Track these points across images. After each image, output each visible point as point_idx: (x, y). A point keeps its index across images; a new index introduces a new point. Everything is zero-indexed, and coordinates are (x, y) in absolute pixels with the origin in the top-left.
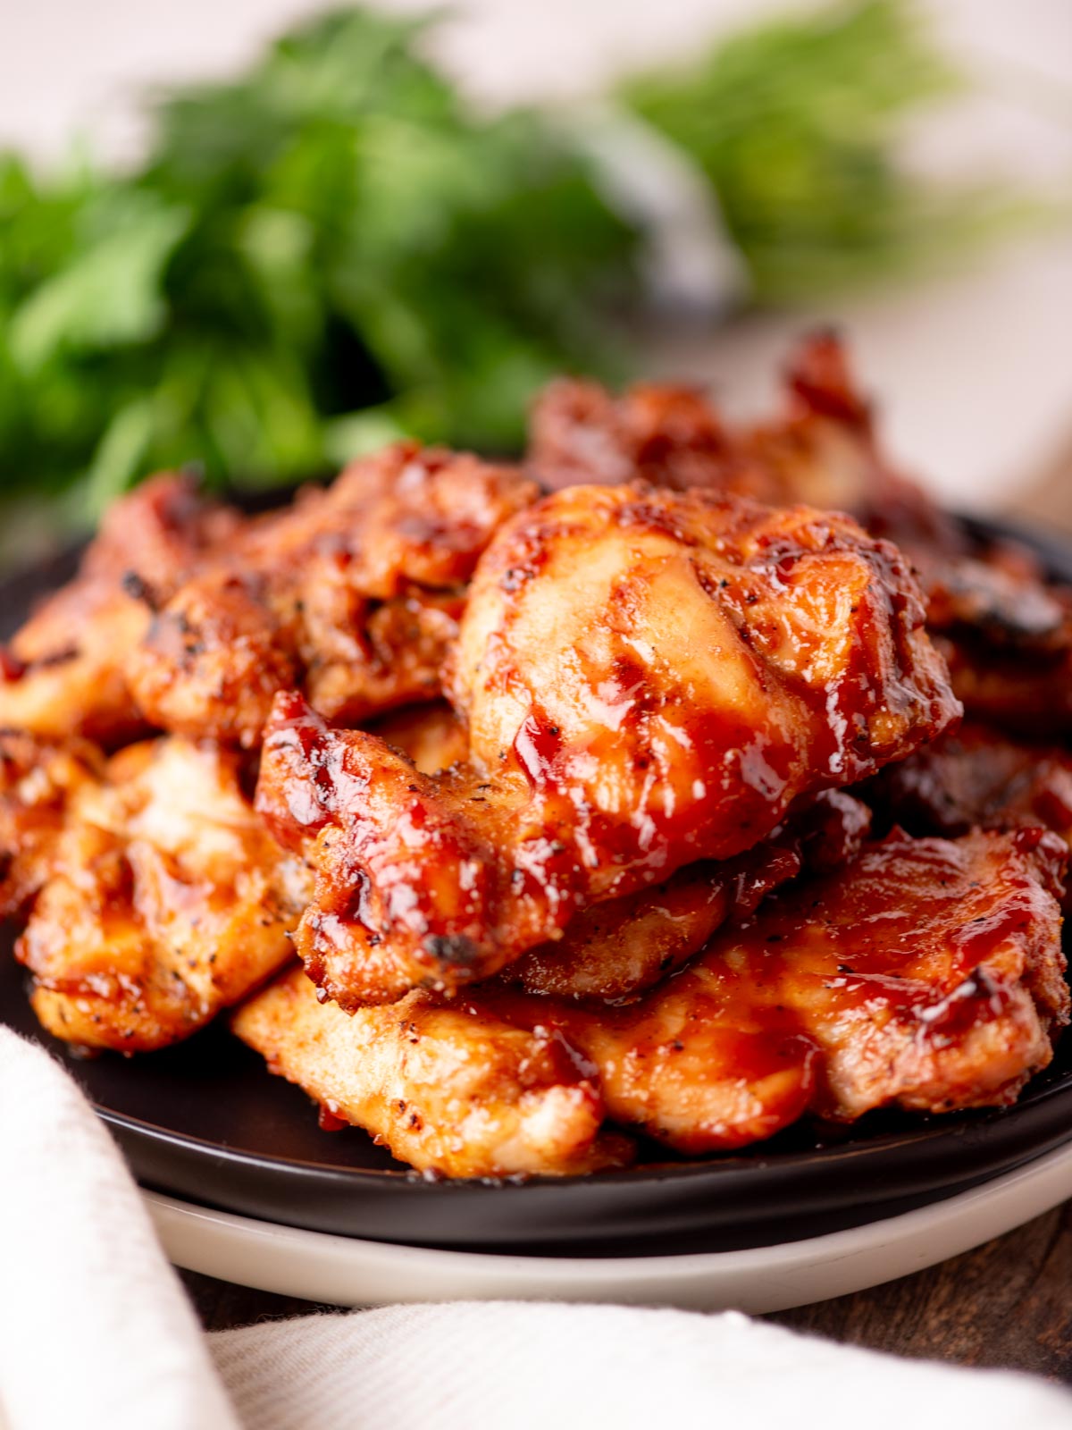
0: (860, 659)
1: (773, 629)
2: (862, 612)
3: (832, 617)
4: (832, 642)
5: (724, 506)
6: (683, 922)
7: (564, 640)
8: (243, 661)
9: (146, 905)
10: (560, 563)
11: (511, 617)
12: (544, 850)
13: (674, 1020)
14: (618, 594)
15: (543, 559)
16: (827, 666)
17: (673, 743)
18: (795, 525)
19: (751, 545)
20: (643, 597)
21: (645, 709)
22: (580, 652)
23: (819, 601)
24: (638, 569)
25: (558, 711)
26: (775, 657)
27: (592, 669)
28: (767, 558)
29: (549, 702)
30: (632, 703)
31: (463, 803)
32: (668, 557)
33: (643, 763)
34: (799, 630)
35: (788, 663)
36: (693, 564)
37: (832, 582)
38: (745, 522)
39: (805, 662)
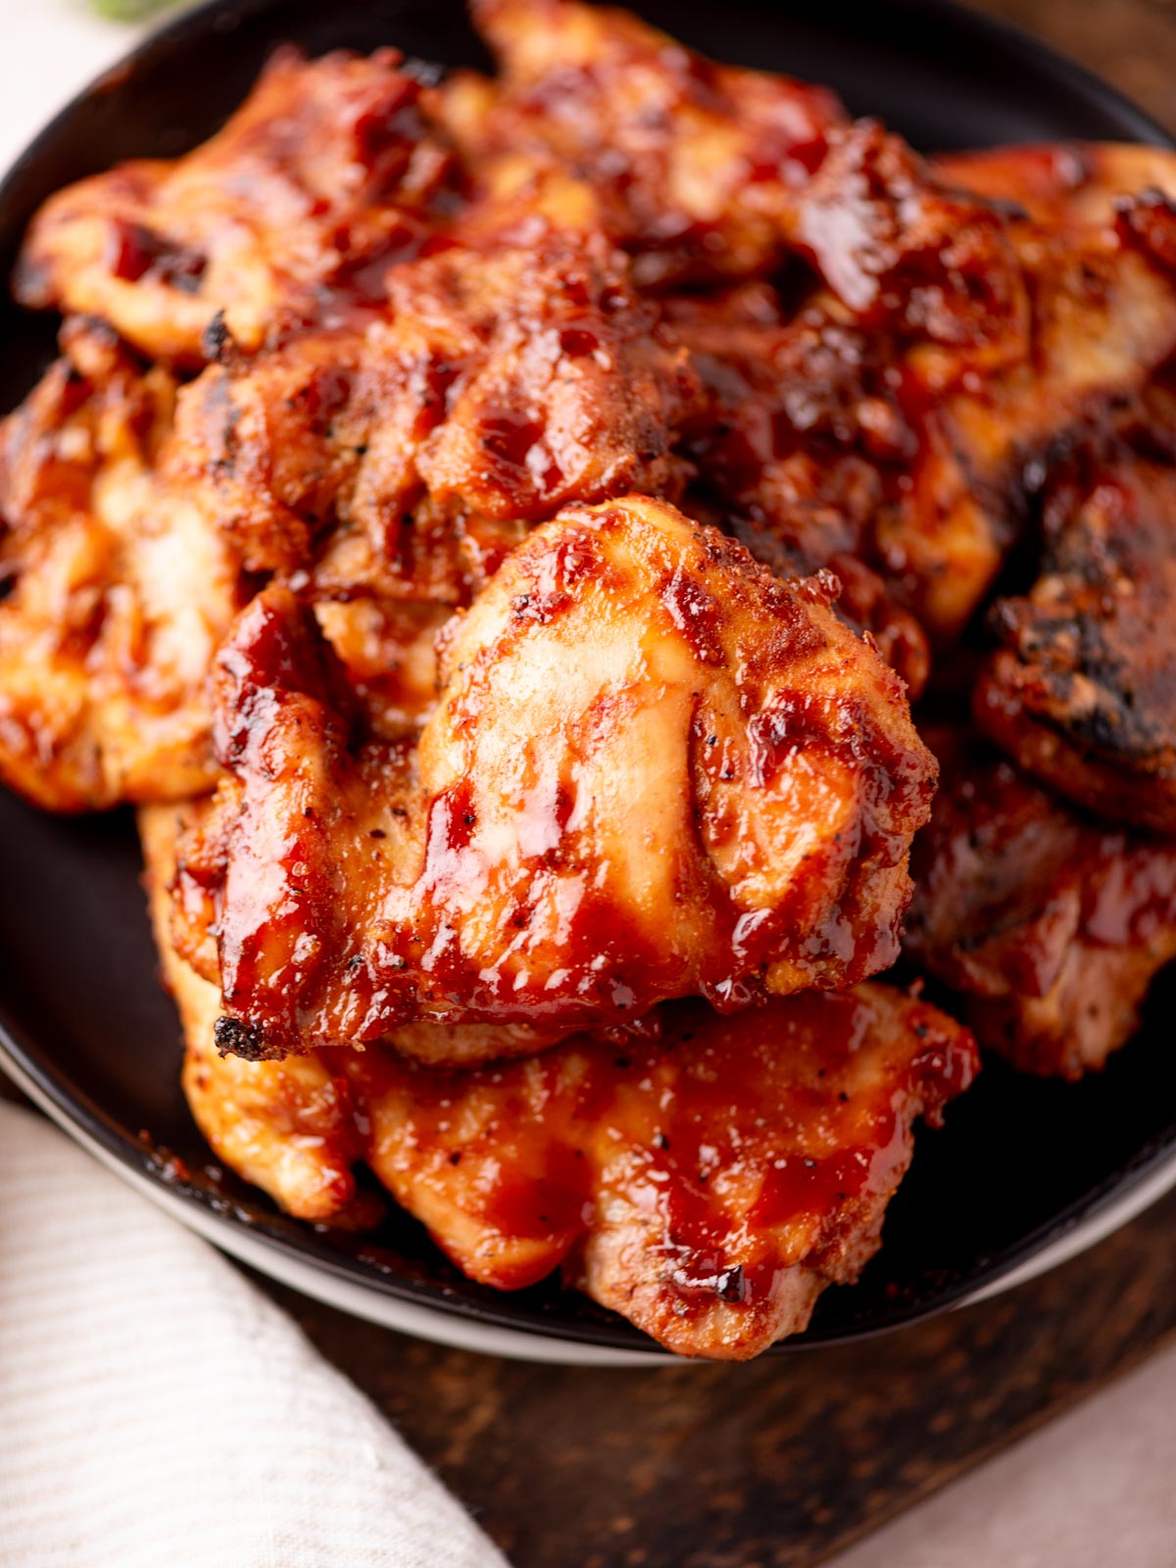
0: (790, 908)
1: (729, 824)
2: (814, 864)
3: (787, 846)
4: (771, 874)
7: (524, 729)
10: (574, 620)
11: (504, 649)
12: (389, 959)
14: (599, 705)
15: (563, 605)
16: (756, 896)
17: (553, 920)
18: (829, 687)
19: (770, 700)
20: (618, 729)
21: (552, 862)
22: (530, 753)
23: (785, 821)
24: (634, 688)
25: (485, 803)
26: (716, 853)
27: (531, 780)
28: (767, 730)
29: (481, 782)
30: (541, 851)
31: (351, 847)
32: (671, 686)
33: (520, 921)
34: (750, 837)
35: (727, 866)
36: (697, 700)
37: (808, 811)
38: (790, 655)
39: (741, 875)
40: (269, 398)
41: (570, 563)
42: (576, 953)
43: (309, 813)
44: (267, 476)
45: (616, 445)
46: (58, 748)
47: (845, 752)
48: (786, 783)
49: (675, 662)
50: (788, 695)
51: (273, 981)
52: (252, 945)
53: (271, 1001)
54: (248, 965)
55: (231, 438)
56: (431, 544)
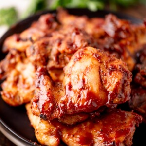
0: (116, 90)
1: (106, 81)
2: (118, 83)
3: (114, 82)
4: (112, 86)
5: (109, 57)
6: (81, 118)
7: (77, 73)
8: (39, 58)
9: (18, 85)
10: (82, 60)
11: (73, 66)
12: (62, 105)
13: (75, 131)
14: (87, 69)
15: (80, 58)
16: (111, 89)
17: (84, 95)
18: (117, 64)
19: (109, 66)
20: (90, 71)
21: (83, 88)
22: (78, 76)
23: (113, 79)
24: (91, 66)
25: (73, 84)
26: (104, 85)
27: (79, 79)
28: (109, 69)
29: (72, 82)
30: (81, 87)
31: (55, 93)
32: (96, 65)
33: (79, 97)
34: (109, 82)
35: (106, 87)
36: (100, 67)
37: (116, 77)
38: (111, 61)
39: (108, 87)
40: (39, 44)
41: (81, 53)
42: (88, 99)
43: (50, 89)
44: (39, 53)
45: (84, 42)
46: (14, 97)
47: (120, 71)
48: (113, 74)
49: (96, 62)
50: (111, 65)
51: (47, 109)
52: (44, 105)
53: (47, 112)
54: (43, 108)
55: (34, 49)
56: (61, 60)
